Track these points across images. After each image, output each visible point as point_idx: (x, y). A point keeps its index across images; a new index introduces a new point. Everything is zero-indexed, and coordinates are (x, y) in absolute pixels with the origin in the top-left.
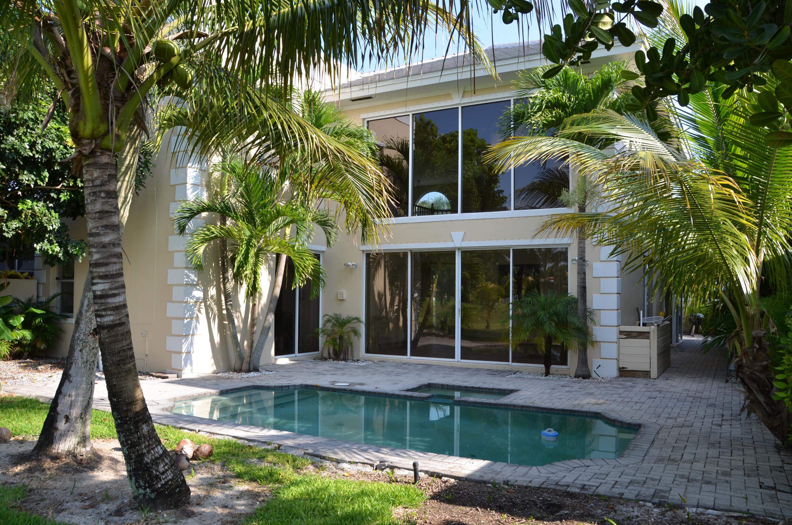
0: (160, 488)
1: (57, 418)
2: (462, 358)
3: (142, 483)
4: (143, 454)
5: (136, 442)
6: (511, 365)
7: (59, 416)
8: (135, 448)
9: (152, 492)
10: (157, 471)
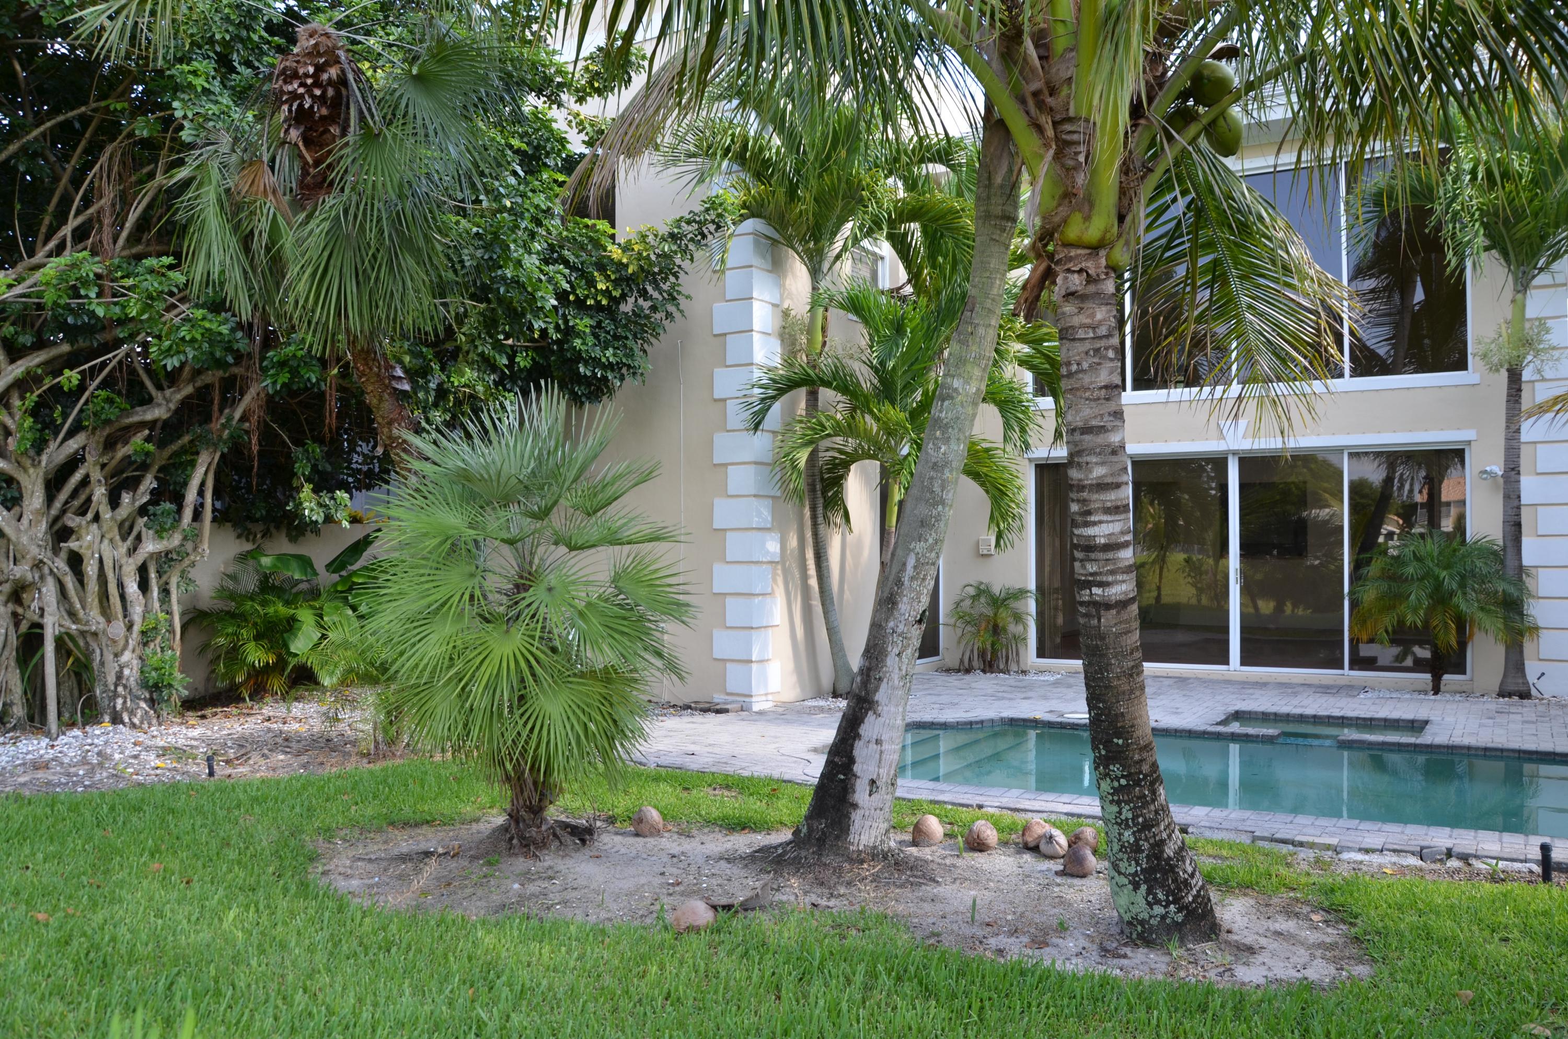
0: (1190, 903)
1: (853, 785)
2: (1244, 662)
3: (1161, 896)
4: (1162, 842)
5: (1152, 820)
6: (1347, 674)
7: (858, 781)
8: (1149, 831)
9: (1180, 910)
10: (1185, 871)
